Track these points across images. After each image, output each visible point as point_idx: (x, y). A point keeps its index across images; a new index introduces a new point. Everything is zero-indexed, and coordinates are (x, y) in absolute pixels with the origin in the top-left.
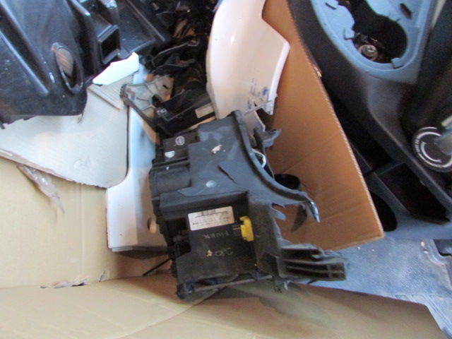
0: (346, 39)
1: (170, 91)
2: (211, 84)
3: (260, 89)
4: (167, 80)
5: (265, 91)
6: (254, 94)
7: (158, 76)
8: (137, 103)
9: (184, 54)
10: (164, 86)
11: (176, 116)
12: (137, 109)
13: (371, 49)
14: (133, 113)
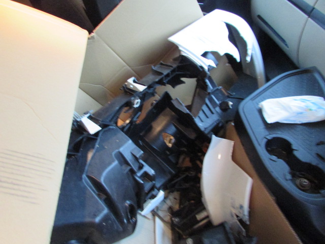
0: (287, 180)
1: (178, 201)
2: (205, 199)
3: (237, 205)
4: (176, 194)
5: (241, 207)
6: (234, 207)
7: (171, 193)
8: (160, 213)
9: (186, 180)
10: (175, 199)
11: (185, 221)
12: (159, 217)
13: (305, 182)
14: (157, 219)
